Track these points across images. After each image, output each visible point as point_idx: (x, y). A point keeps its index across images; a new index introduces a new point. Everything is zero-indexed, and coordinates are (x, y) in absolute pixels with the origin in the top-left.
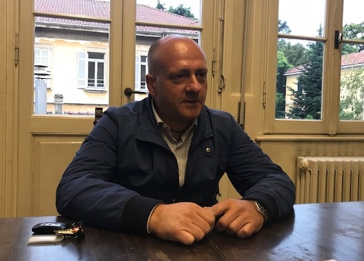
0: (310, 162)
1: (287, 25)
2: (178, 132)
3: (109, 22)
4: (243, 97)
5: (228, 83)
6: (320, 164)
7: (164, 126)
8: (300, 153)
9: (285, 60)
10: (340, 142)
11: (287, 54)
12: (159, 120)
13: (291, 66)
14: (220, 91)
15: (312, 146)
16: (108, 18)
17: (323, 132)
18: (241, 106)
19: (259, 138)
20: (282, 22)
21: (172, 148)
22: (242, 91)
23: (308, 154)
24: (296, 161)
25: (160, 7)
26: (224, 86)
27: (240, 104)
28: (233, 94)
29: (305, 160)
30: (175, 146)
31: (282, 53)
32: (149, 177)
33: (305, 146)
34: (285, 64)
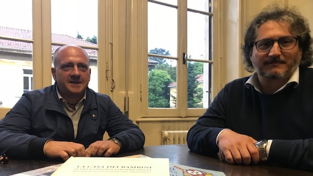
0: (169, 133)
1: (169, 53)
2: (72, 105)
3: (32, 42)
4: (127, 93)
5: (117, 84)
6: (174, 134)
7: (63, 101)
8: (164, 128)
9: (169, 77)
10: (188, 121)
11: (169, 72)
12: (60, 97)
13: (173, 81)
14: (112, 90)
15: (171, 124)
16: (31, 39)
17: (178, 116)
18: (126, 100)
19: (138, 120)
20: (166, 51)
21: (70, 114)
22: (127, 90)
23: (169, 129)
24: (162, 134)
25: (79, 37)
26: (114, 87)
27: (125, 98)
28: (120, 92)
29: (166, 133)
30: (72, 114)
31: (166, 72)
32: (54, 133)
33: (167, 124)
34: (169, 79)
